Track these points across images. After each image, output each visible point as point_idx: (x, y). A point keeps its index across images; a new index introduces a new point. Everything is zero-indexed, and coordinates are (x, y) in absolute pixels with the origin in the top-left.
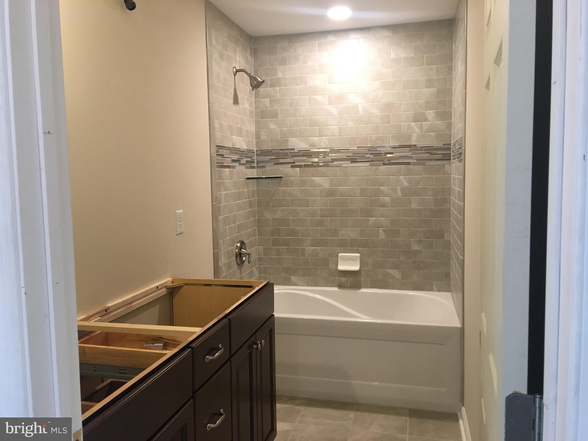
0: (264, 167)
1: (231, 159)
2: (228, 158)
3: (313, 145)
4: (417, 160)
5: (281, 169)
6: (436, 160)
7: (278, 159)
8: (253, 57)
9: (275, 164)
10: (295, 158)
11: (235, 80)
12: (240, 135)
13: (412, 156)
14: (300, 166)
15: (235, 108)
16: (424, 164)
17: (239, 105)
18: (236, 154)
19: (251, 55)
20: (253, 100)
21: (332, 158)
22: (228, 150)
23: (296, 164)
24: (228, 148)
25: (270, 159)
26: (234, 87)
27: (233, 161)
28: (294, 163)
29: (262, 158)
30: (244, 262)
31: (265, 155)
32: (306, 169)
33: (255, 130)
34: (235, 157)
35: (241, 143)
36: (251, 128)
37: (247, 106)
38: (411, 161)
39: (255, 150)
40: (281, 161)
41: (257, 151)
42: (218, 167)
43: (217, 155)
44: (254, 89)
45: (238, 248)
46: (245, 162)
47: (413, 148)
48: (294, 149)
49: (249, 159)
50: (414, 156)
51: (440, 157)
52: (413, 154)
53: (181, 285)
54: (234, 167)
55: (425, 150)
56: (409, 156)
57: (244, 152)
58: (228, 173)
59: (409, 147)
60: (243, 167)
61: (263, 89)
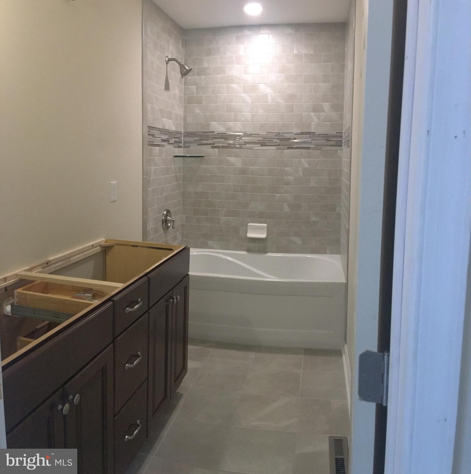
0: (189, 147)
1: (161, 139)
2: (159, 138)
3: (229, 129)
4: (316, 145)
5: (203, 149)
6: (331, 146)
7: (201, 141)
8: (184, 48)
9: (199, 145)
10: (215, 140)
11: (167, 68)
12: (170, 118)
13: (312, 142)
14: (218, 147)
15: (166, 93)
16: (321, 149)
17: (170, 91)
18: (165, 134)
19: (183, 46)
20: (183, 87)
21: (245, 141)
22: (159, 131)
23: (215, 145)
24: (159, 129)
25: (195, 140)
26: (166, 74)
27: (163, 140)
28: (214, 144)
29: (188, 139)
30: (169, 227)
31: (191, 137)
32: (224, 150)
33: (183, 114)
34: (165, 137)
35: (170, 125)
36: (179, 111)
37: (177, 92)
38: (310, 146)
39: (183, 132)
40: (204, 142)
41: (184, 132)
42: (149, 145)
43: (149, 135)
44: (183, 77)
45: (164, 215)
46: (173, 142)
47: (313, 135)
48: (214, 132)
49: (177, 140)
50: (313, 142)
51: (334, 143)
52: (312, 140)
53: (113, 245)
54: (163, 146)
55: (322, 137)
56: (309, 141)
57: (173, 133)
58: (158, 151)
59: (309, 134)
60: (172, 146)
61: (190, 77)
